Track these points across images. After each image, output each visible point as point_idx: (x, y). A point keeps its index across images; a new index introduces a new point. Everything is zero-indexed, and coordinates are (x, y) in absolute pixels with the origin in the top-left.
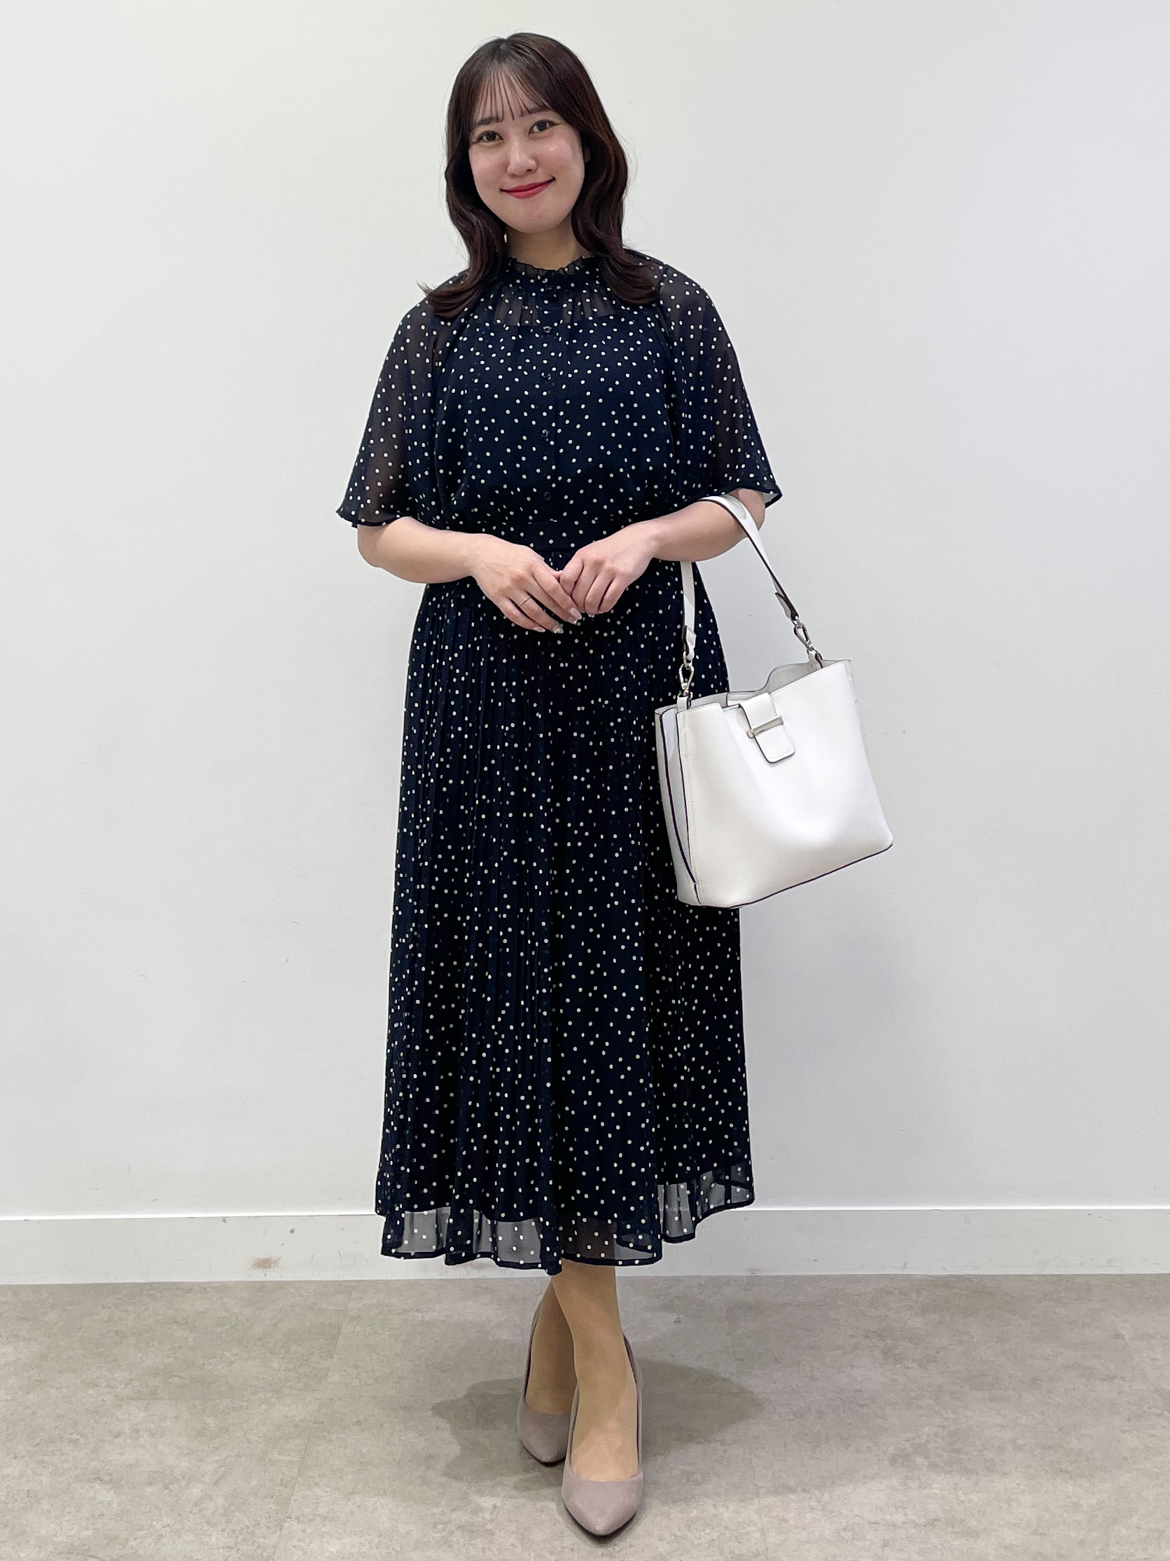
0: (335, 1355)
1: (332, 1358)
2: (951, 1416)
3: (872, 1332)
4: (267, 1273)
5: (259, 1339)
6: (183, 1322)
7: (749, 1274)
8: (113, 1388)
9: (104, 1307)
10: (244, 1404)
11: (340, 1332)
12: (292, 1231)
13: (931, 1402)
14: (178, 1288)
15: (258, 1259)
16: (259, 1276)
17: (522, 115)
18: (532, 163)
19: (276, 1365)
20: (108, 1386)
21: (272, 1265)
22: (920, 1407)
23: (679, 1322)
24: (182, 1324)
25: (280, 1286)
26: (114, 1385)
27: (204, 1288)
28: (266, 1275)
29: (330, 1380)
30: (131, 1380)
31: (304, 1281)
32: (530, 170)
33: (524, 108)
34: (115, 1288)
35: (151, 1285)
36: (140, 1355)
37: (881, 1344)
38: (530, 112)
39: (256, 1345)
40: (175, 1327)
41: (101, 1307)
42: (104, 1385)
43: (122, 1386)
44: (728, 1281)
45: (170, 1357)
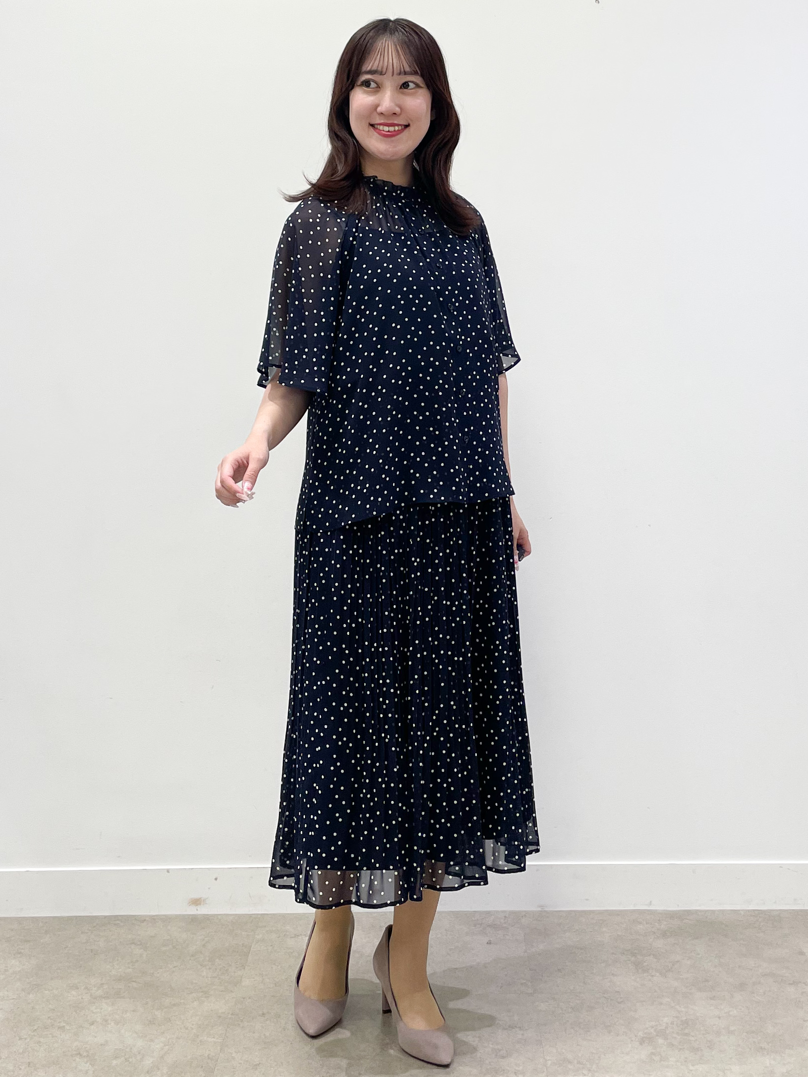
0: (246, 967)
1: (244, 968)
2: (683, 1009)
3: (627, 951)
4: (198, 909)
5: (192, 956)
6: (139, 943)
7: (539, 909)
8: (89, 990)
9: (82, 933)
10: (182, 1001)
11: (250, 950)
12: (216, 879)
13: (669, 1000)
14: (136, 919)
15: (192, 899)
16: (192, 911)
17: (400, 74)
18: (397, 110)
19: (204, 974)
20: (86, 988)
21: (202, 903)
22: (661, 1004)
23: (490, 943)
24: (138, 945)
25: (207, 918)
26: (90, 988)
27: (154, 919)
28: (197, 910)
29: (243, 984)
30: (102, 984)
31: (225, 914)
32: (395, 114)
33: (402, 70)
34: (91, 919)
35: (116, 917)
36: (108, 967)
37: (633, 959)
38: (405, 73)
39: (190, 959)
40: (133, 946)
41: (80, 932)
42: (83, 988)
43: (96, 989)
44: (526, 914)
45: (129, 968)
